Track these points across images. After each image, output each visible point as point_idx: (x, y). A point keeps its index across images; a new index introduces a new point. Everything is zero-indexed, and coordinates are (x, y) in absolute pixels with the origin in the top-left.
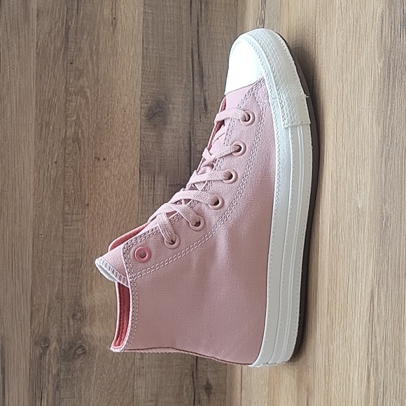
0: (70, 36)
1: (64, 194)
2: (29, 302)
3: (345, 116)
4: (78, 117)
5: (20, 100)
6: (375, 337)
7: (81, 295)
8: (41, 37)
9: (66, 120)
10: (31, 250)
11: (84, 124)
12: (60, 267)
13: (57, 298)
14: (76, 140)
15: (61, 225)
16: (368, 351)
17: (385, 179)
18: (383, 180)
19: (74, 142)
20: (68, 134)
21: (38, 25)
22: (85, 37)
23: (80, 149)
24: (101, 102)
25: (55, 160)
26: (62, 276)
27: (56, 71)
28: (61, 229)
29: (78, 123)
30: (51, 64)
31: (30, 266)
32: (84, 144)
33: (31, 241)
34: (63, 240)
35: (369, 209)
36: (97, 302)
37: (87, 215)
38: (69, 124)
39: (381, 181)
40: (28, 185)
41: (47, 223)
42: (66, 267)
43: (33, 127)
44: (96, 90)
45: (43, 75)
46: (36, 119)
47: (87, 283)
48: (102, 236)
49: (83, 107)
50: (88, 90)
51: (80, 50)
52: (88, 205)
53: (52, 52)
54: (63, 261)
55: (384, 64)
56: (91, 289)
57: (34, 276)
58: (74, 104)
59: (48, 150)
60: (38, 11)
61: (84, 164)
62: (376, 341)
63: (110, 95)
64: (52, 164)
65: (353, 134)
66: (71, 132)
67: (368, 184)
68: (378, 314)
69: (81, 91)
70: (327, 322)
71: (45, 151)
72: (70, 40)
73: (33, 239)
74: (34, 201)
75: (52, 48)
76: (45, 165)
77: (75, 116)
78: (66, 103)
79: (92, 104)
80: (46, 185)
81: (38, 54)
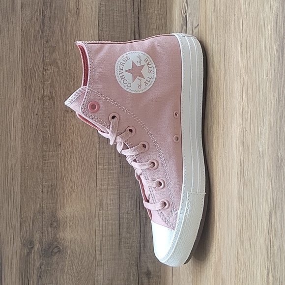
0: (46, 22)
1: (43, 137)
2: (18, 216)
3: (249, 83)
4: (52, 81)
5: (10, 69)
6: (273, 245)
7: (56, 209)
8: (25, 23)
9: (44, 83)
10: (19, 178)
11: (57, 86)
12: (41, 190)
13: (39, 212)
14: (51, 98)
15: (41, 159)
16: (268, 255)
17: (280, 131)
18: (279, 132)
19: (49, 99)
20: (45, 93)
21: (22, 15)
22: (56, 23)
23: (54, 104)
24: (69, 70)
25: (36, 113)
26: (43, 197)
27: (36, 48)
28: (41, 163)
29: (52, 86)
30: (32, 42)
31: (19, 190)
32: (57, 101)
33: (19, 171)
34: (43, 171)
35: (268, 152)
36: (68, 214)
37: (60, 152)
38: (46, 86)
39: (277, 132)
40: (17, 132)
41: (31, 158)
42: (45, 190)
43: (20, 89)
44: (65, 61)
45: (26, 51)
46: (22, 83)
47: (60, 201)
48: (71, 167)
49: (56, 74)
50: (59, 62)
51: (53, 32)
52: (60, 145)
53: (33, 34)
54: (42, 185)
55: (279, 47)
56: (64, 205)
57: (22, 197)
58: (49, 72)
59: (31, 105)
60: (22, 4)
61: (57, 115)
62: (274, 249)
63: (75, 65)
64: (34, 116)
65: (256, 98)
66: (47, 92)
67: (267, 134)
68: (275, 229)
69: (54, 62)
70: (236, 232)
71: (28, 106)
72: (46, 25)
73: (21, 170)
74: (21, 143)
75: (33, 31)
76: (29, 116)
77: (50, 80)
78: (43, 71)
79: (62, 71)
80: (30, 131)
81: (22, 35)
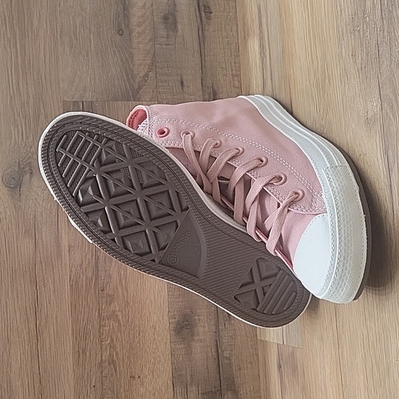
0: (100, 265)
3: (374, 362)
4: (112, 340)
5: (57, 330)
8: (74, 269)
9: (101, 344)
11: (118, 346)
14: (112, 362)
19: (109, 364)
20: (104, 357)
21: (70, 260)
22: (113, 265)
23: (116, 370)
24: (132, 323)
25: (94, 385)
27: (89, 300)
29: (112, 346)
30: (84, 293)
32: (119, 365)
38: (103, 348)
43: (71, 355)
44: (127, 312)
45: (77, 305)
46: (74, 347)
49: (116, 330)
50: (119, 314)
51: (110, 277)
53: (84, 283)
58: (107, 328)
59: (86, 375)
60: (69, 246)
61: (120, 384)
63: (140, 315)
64: (90, 388)
65: (385, 383)
66: (106, 355)
69: (113, 316)
71: (83, 377)
72: (100, 270)
75: (84, 279)
76: (84, 390)
77: (109, 339)
78: (100, 328)
79: (124, 326)
81: (71, 286)
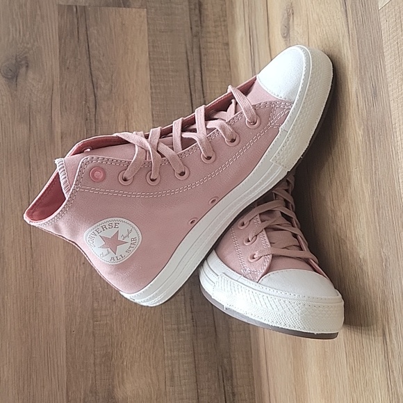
1: (93, 292)
2: (65, 398)
6: (393, 371)
7: (113, 387)
10: (65, 346)
12: (92, 361)
13: (91, 392)
15: (91, 321)
16: (388, 387)
17: (379, 226)
18: (378, 228)
26: (95, 370)
28: (91, 325)
31: (65, 363)
33: (64, 338)
34: (94, 335)
36: (129, 393)
37: (114, 310)
39: (376, 229)
40: (60, 286)
41: (78, 321)
42: (98, 361)
47: (118, 375)
48: (130, 329)
52: (115, 300)
54: (94, 355)
56: (123, 380)
57: (68, 371)
62: (394, 376)
64: (80, 265)
68: (392, 349)
73: (66, 335)
74: (65, 301)
76: (73, 266)
80: (75, 286)
